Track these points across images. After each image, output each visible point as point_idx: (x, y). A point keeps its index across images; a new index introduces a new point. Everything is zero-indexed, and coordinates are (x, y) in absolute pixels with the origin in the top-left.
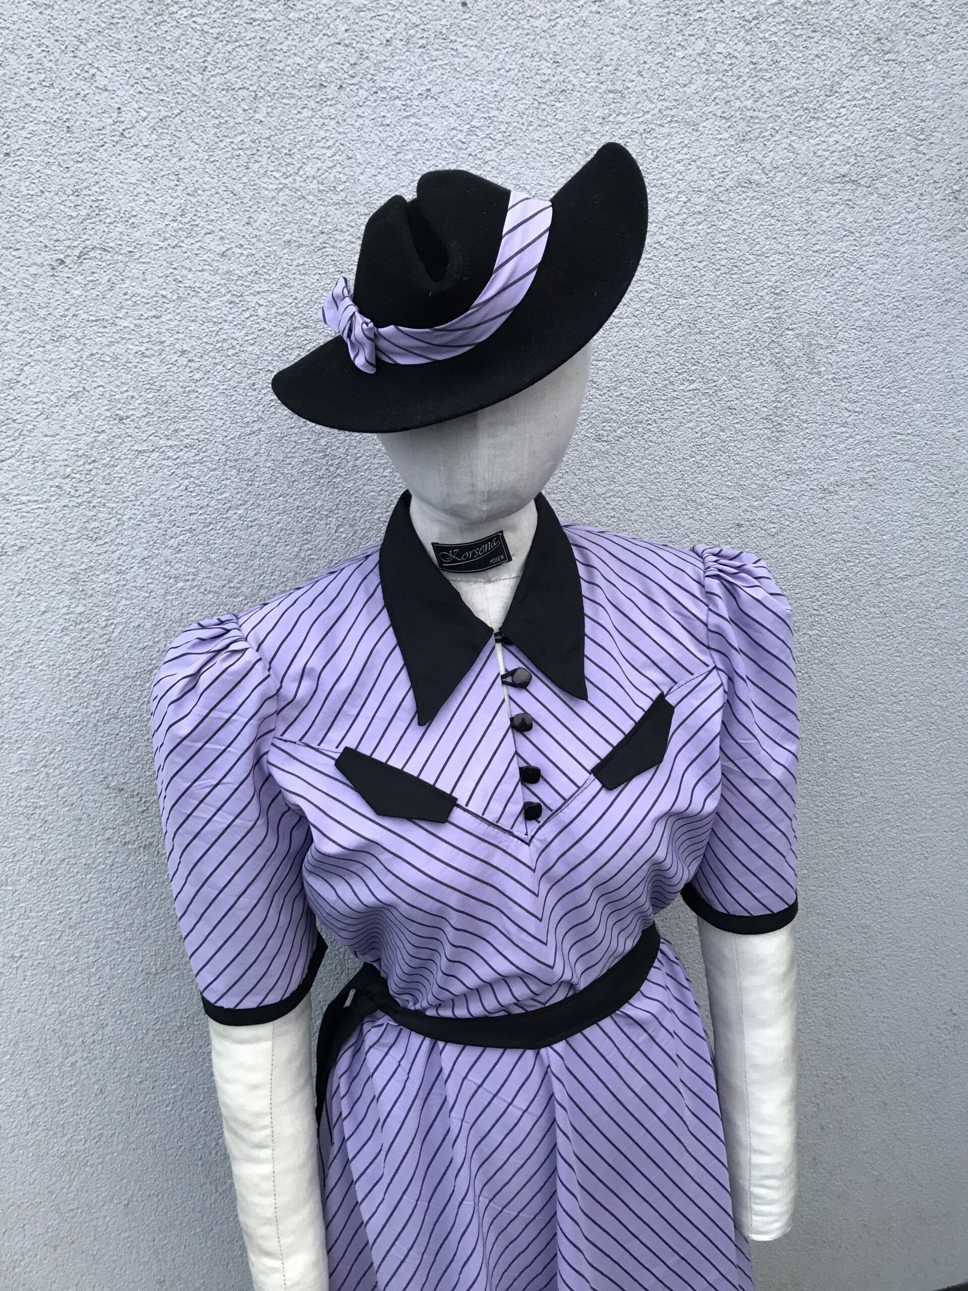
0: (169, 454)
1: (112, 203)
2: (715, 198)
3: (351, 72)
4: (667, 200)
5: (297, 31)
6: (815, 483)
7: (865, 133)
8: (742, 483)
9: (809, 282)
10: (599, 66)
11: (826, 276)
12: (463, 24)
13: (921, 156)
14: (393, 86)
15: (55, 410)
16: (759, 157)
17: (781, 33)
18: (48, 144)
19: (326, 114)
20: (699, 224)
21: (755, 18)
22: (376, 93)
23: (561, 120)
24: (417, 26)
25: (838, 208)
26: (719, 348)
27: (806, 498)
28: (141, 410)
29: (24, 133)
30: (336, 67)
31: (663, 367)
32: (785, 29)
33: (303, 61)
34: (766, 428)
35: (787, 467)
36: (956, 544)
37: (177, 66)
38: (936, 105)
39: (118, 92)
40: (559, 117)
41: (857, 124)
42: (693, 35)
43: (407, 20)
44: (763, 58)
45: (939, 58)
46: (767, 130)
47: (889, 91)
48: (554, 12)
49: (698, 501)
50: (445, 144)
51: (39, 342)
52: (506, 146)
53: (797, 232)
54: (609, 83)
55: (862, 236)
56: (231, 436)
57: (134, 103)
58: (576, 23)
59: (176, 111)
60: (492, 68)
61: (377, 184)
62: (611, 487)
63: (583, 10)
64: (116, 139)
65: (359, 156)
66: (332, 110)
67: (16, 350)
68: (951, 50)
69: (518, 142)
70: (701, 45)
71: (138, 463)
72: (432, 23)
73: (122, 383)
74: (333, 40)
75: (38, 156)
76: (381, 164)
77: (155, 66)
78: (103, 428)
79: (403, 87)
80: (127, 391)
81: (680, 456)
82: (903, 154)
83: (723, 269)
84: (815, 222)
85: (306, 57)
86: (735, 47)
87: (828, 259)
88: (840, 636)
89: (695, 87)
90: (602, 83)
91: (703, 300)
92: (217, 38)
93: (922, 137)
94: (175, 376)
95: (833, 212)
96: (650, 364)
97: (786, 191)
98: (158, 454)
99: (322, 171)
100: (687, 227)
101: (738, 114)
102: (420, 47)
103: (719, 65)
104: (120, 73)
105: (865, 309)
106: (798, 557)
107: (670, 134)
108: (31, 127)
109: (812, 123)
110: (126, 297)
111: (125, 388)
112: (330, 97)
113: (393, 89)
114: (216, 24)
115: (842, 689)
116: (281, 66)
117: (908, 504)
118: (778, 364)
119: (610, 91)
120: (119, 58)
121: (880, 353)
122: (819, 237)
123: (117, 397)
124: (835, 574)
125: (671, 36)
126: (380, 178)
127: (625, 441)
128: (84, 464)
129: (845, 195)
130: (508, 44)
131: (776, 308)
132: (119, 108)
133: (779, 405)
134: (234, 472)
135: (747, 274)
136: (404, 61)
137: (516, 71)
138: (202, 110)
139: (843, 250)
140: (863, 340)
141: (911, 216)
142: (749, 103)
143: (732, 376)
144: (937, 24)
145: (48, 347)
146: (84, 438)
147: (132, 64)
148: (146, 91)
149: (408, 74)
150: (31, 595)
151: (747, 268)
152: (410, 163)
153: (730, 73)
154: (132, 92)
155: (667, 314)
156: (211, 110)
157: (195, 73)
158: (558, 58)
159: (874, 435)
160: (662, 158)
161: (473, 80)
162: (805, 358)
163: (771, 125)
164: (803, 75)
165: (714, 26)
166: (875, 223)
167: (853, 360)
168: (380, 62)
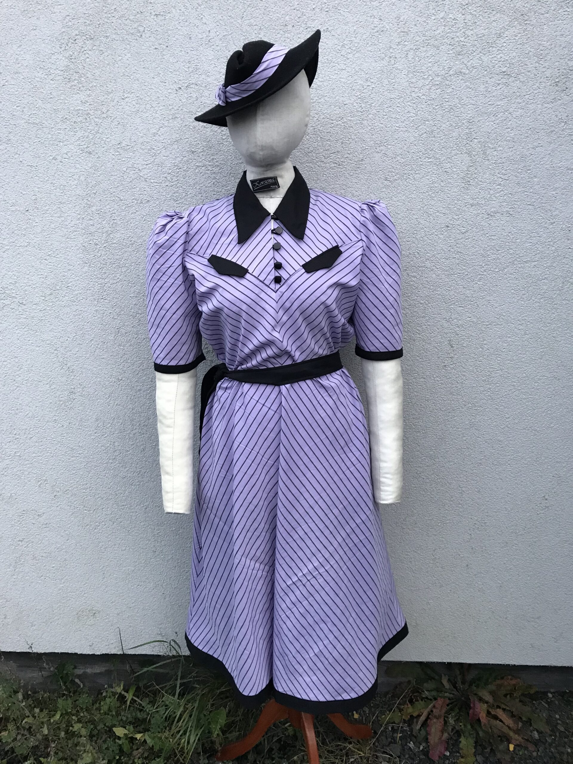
0: (209, 168)
2: (445, 78)
3: (298, 21)
4: (424, 79)
6: (484, 210)
7: (514, 54)
8: (450, 207)
9: (486, 118)
10: (398, 21)
11: (494, 116)
12: (344, 3)
13: (540, 65)
15: (169, 146)
16: (466, 62)
17: (478, 11)
18: (182, 43)
19: (286, 36)
20: (437, 89)
21: (467, 4)
22: (307, 29)
23: (380, 43)
24: (326, 3)
25: (501, 86)
26: (442, 144)
27: (480, 217)
28: (201, 149)
29: (174, 39)
30: (292, 18)
31: (417, 150)
32: (480, 9)
34: (462, 183)
35: (471, 202)
36: (553, 248)
37: (233, 16)
38: (548, 44)
39: (210, 25)
40: (380, 41)
41: (511, 50)
44: (469, 20)
45: (550, 23)
46: (470, 51)
47: (526, 37)
49: (429, 213)
50: (332, 50)
51: (167, 119)
52: (357, 53)
54: (402, 28)
55: (511, 99)
56: (234, 163)
57: (215, 29)
58: (390, 4)
59: (230, 33)
60: (354, 21)
62: (390, 202)
64: (206, 42)
66: (289, 35)
67: (158, 121)
68: (556, 21)
69: (362, 51)
70: (442, 15)
71: (197, 171)
73: (195, 138)
74: (292, 8)
75: (178, 48)
77: (224, 15)
78: (186, 155)
80: (197, 141)
82: (532, 64)
83: (446, 110)
84: (490, 92)
85: (281, 14)
86: (457, 16)
87: (495, 108)
88: (493, 287)
89: (439, 31)
90: (399, 28)
91: (437, 122)
92: (249, 6)
93: (541, 57)
94: (216, 137)
95: (499, 87)
96: (411, 148)
97: (477, 77)
98: (205, 168)
100: (431, 90)
101: (457, 43)
102: (326, 12)
103: (450, 23)
105: (511, 132)
106: (474, 245)
107: (427, 50)
108: (177, 36)
109: (491, 49)
110: (202, 104)
111: (196, 140)
112: (289, 30)
115: (493, 314)
116: (271, 17)
117: (529, 226)
118: (469, 154)
119: (402, 32)
120: (212, 12)
121: (518, 153)
122: (491, 98)
123: (192, 143)
124: (493, 256)
125: (430, 10)
127: (398, 182)
128: (176, 169)
129: (504, 81)
131: (470, 129)
132: (209, 31)
133: (469, 173)
134: (233, 178)
136: (319, 17)
137: (364, 22)
138: (239, 33)
139: (502, 105)
140: (510, 146)
141: (535, 92)
142: (462, 39)
143: (448, 158)
144: (550, 10)
145: (170, 121)
146: (178, 158)
147: (216, 15)
148: (220, 25)
150: (149, 221)
151: (457, 110)
153: (455, 26)
154: (215, 25)
157: (239, 19)
158: (381, 18)
159: (514, 191)
160: (422, 61)
161: (346, 25)
162: (482, 152)
163: (471, 49)
164: (487, 28)
165: (449, 7)
166: (518, 94)
167: (505, 155)
168: (309, 17)
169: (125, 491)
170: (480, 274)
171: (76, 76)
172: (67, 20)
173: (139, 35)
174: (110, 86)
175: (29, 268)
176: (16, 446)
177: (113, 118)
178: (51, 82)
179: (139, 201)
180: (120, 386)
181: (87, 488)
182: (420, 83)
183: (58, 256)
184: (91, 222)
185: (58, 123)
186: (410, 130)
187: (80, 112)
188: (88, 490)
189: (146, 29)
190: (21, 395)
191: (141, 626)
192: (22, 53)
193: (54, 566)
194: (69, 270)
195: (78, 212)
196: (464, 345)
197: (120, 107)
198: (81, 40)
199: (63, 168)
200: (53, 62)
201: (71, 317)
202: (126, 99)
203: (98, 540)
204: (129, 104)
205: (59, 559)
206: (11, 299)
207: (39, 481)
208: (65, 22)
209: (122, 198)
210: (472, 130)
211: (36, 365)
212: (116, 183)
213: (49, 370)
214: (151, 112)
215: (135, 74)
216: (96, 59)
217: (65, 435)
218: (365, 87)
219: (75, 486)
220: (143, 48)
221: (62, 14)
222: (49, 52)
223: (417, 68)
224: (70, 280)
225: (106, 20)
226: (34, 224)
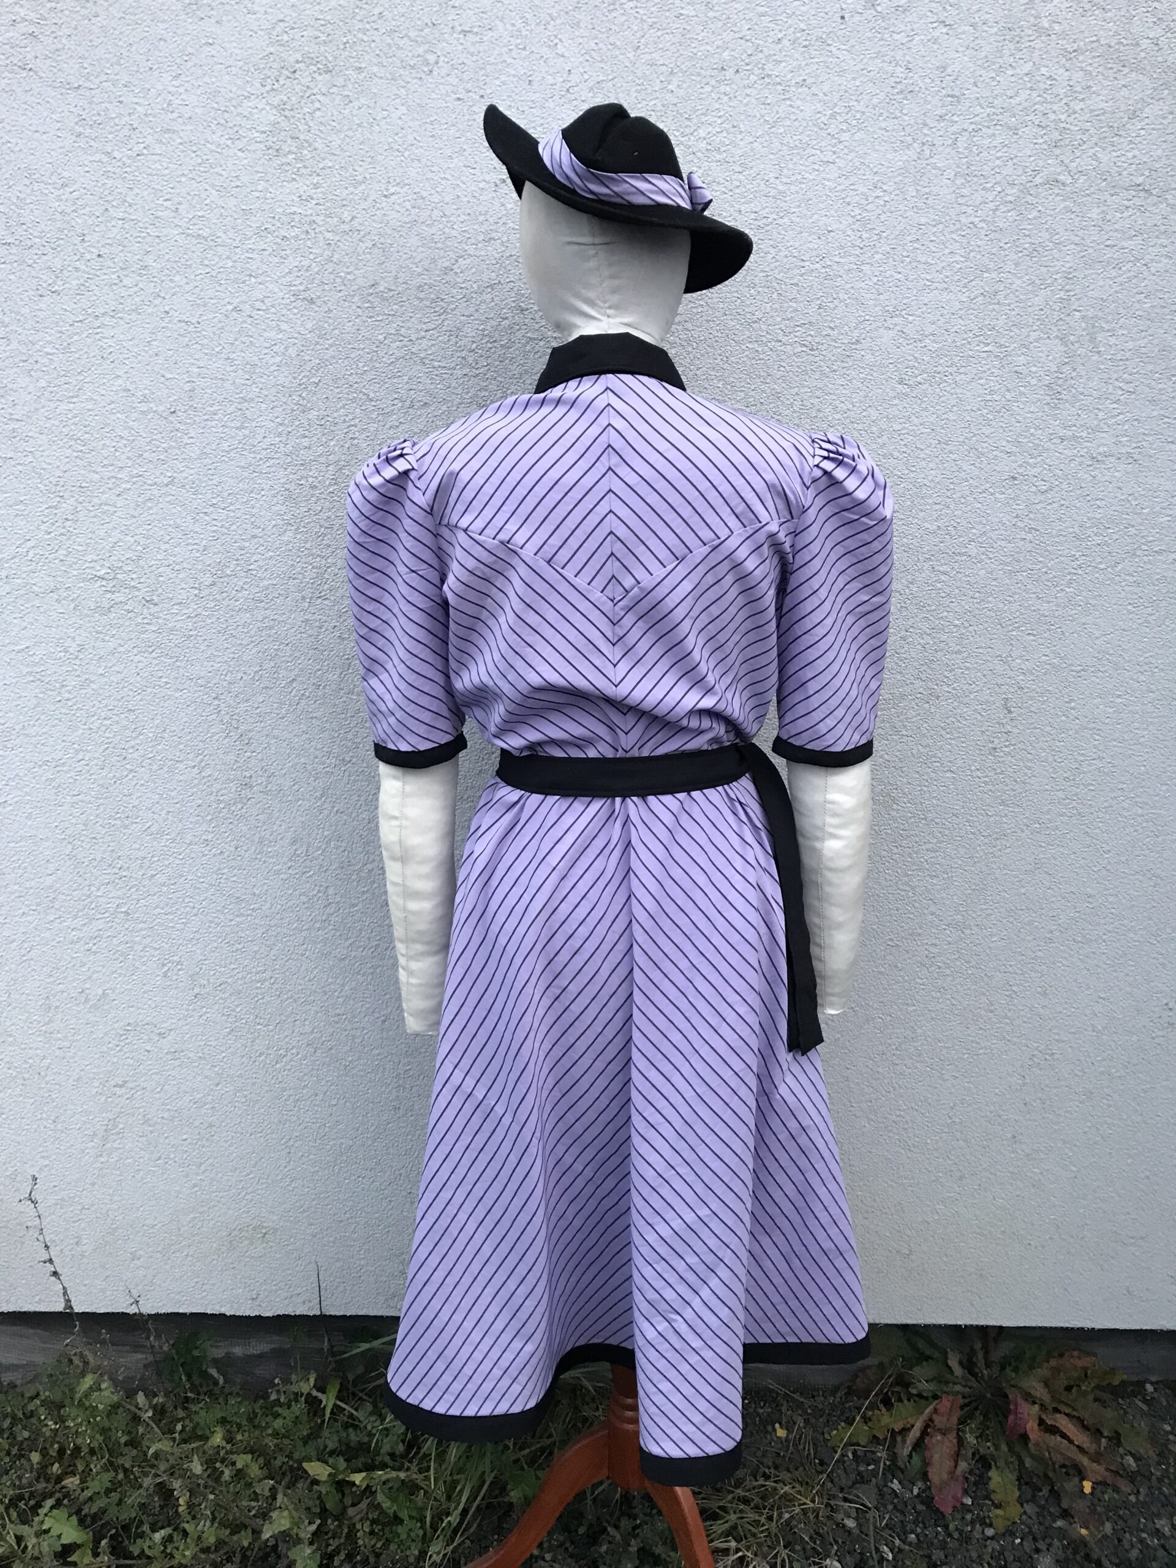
2: (1025, 191)
3: (747, 61)
4: (985, 189)
5: (711, 26)
6: (1085, 450)
7: (1159, 152)
8: (1020, 440)
9: (1099, 271)
10: (943, 75)
11: (1114, 268)
14: (777, 74)
15: (474, 296)
16: (1067, 161)
17: (1096, 65)
19: (722, 91)
20: (1009, 211)
22: (764, 78)
23: (906, 115)
24: (803, 31)
25: (1131, 211)
26: (1013, 319)
27: (1076, 463)
29: (498, 82)
30: (736, 56)
31: (963, 328)
33: (712, 49)
34: (1046, 394)
35: (1062, 432)
37: (618, 43)
39: (572, 59)
40: (905, 111)
41: (1154, 144)
42: (1022, 59)
44: (1078, 82)
46: (1076, 140)
49: (980, 450)
51: (473, 241)
52: (858, 131)
53: (1093, 228)
54: (949, 89)
55: (1149, 238)
60: (856, 68)
61: (752, 150)
62: (907, 426)
65: (741, 126)
66: (728, 88)
67: (456, 245)
69: (869, 128)
70: (1028, 67)
71: (528, 348)
72: (816, 29)
74: (737, 35)
77: (602, 42)
78: (508, 315)
79: (785, 76)
81: (969, 408)
83: (1025, 252)
84: (1109, 221)
85: (715, 47)
86: (1056, 72)
87: (1117, 253)
89: (1019, 99)
90: (943, 88)
91: (1005, 276)
92: (651, 26)
95: (1126, 214)
96: (953, 324)
97: (1087, 192)
100: (997, 213)
101: (1053, 125)
102: (803, 47)
103: (1041, 84)
104: (575, 45)
105: (1146, 301)
106: (1063, 516)
107: (994, 135)
109: (1115, 139)
112: (728, 78)
113: (777, 76)
115: (1091, 650)
116: (695, 51)
118: (1063, 339)
119: (949, 96)
120: (577, 33)
121: (1156, 342)
122: (1111, 234)
124: (1096, 538)
125: (1005, 58)
127: (923, 387)
128: (487, 342)
129: (1138, 202)
130: (872, 51)
131: (1067, 291)
132: (569, 71)
133: (1060, 376)
135: (1045, 258)
136: (790, 56)
137: (876, 72)
139: (1131, 248)
140: (1142, 328)
142: (1063, 117)
143: (1022, 345)
145: (480, 245)
146: (492, 321)
147: (586, 39)
148: (592, 60)
149: (790, 67)
151: (1046, 253)
153: (1050, 92)
154: (581, 59)
155: (973, 283)
157: (630, 50)
158: (910, 66)
160: (985, 154)
161: (841, 76)
162: (1088, 337)
163: (1079, 137)
164: (1111, 99)
165: (1041, 53)
166: (1163, 228)
167: (1130, 345)
168: (770, 55)
169: (343, 985)
170: (1070, 573)
171: (292, 145)
172: (278, 29)
173: (426, 69)
174: (361, 170)
175: (170, 529)
176: (119, 893)
177: (362, 233)
178: (240, 154)
179: (407, 404)
180: (347, 774)
181: (265, 980)
182: (978, 198)
183: (231, 508)
184: (305, 442)
185: (250, 239)
186: (952, 288)
187: (297, 218)
188: (267, 983)
189: (442, 58)
190: (138, 787)
191: (360, 1259)
192: (181, 90)
193: (185, 1137)
194: (254, 537)
195: (278, 420)
196: (1033, 709)
197: (378, 212)
198: (307, 73)
199: (254, 330)
200: (246, 113)
201: (252, 632)
202: (393, 198)
203: (281, 1085)
204: (397, 207)
205: (197, 1123)
206: (127, 591)
207: (164, 965)
208: (275, 33)
209: (372, 395)
210: (1072, 293)
211: (173, 729)
212: (361, 365)
213: (199, 738)
214: (441, 226)
215: (413, 148)
216: (336, 113)
217: (226, 871)
218: (871, 200)
219: (240, 976)
220: (434, 96)
221: (269, 17)
222: (239, 92)
223: (973, 168)
224: (254, 558)
225: (360, 35)
226: (186, 441)
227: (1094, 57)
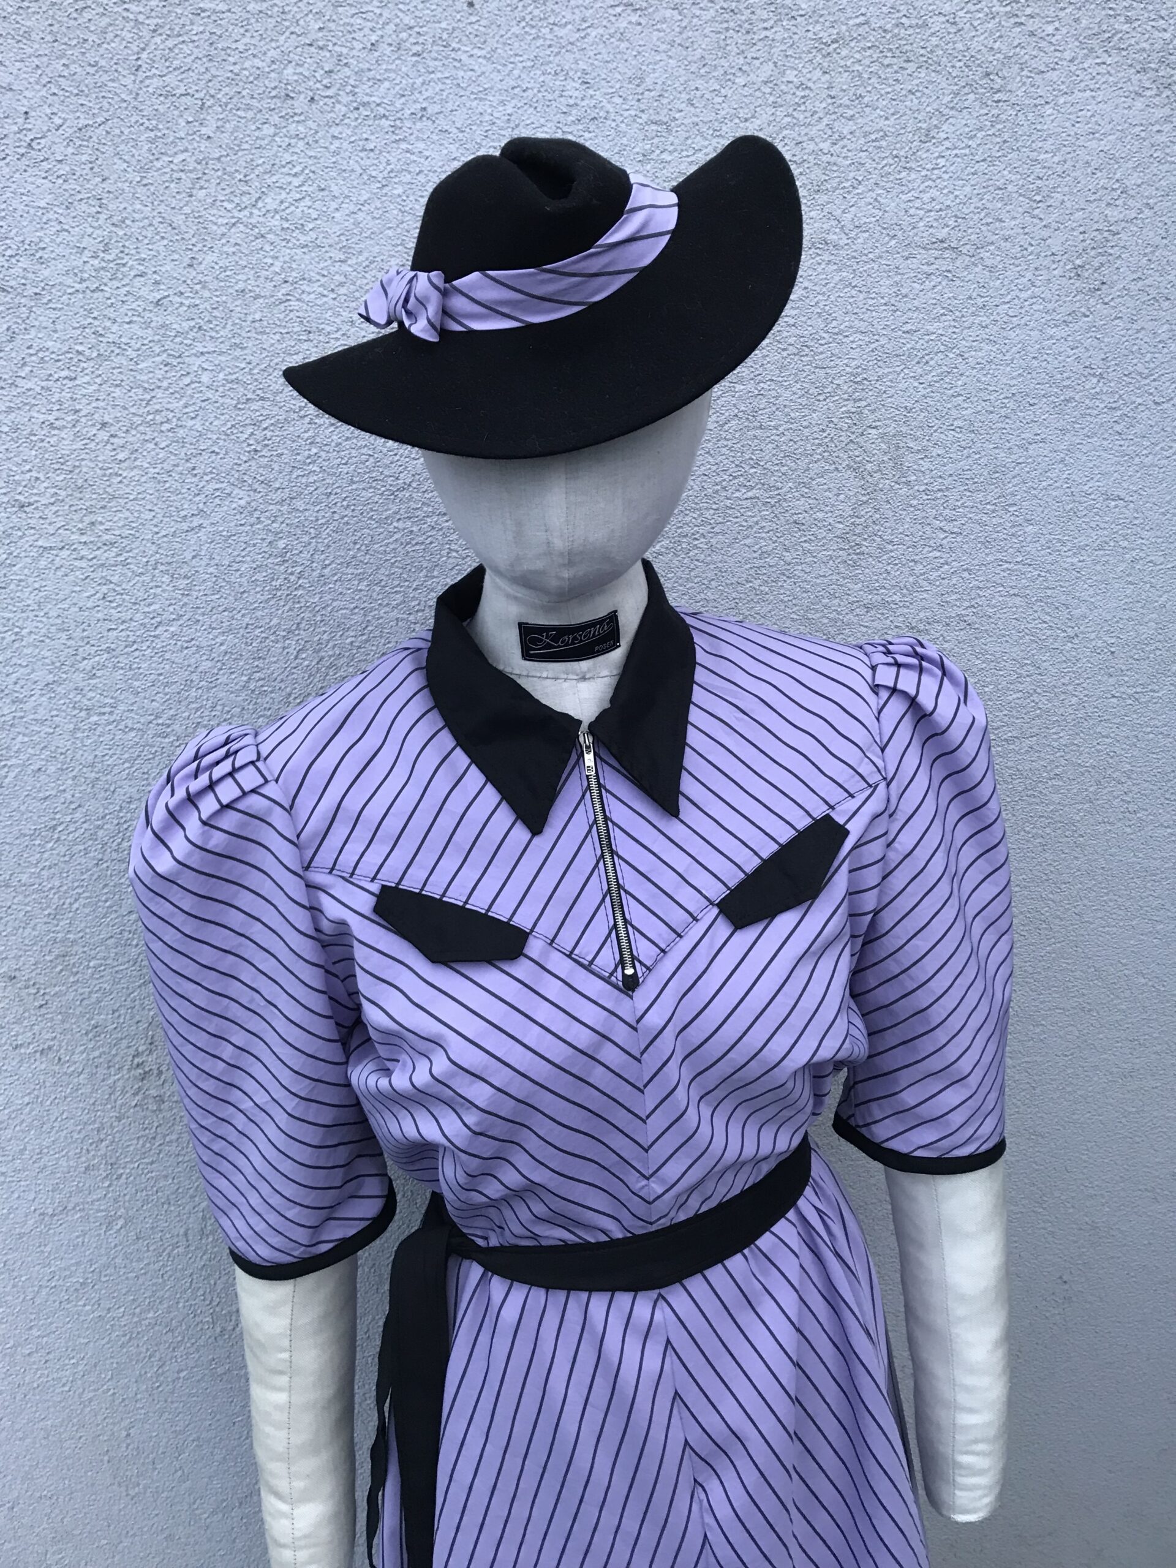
0: (83, 553)
1: (14, 231)
3: (325, 82)
5: (257, 26)
6: (900, 619)
7: (968, 189)
8: (810, 616)
9: (898, 369)
10: (640, 90)
11: (918, 363)
12: (469, 29)
13: (1036, 221)
14: (378, 101)
16: (837, 213)
17: (867, 62)
19: (293, 133)
21: (834, 41)
22: (358, 109)
24: (411, 28)
25: (935, 280)
26: (784, 448)
28: (48, 495)
30: (306, 74)
31: (714, 468)
32: (871, 56)
33: (264, 64)
34: (841, 549)
35: (867, 598)
36: (1074, 700)
37: (103, 63)
38: (1056, 159)
39: (27, 93)
41: (958, 178)
42: (757, 58)
43: (398, 20)
44: (842, 90)
45: (1061, 100)
46: (847, 180)
47: (998, 140)
48: (584, 20)
53: (884, 308)
54: (651, 111)
55: (963, 316)
56: (163, 533)
57: (46, 107)
58: (611, 36)
59: (100, 120)
60: (504, 86)
61: (357, 224)
63: (621, 19)
64: (22, 151)
65: (334, 188)
66: (301, 128)
68: (1076, 91)
70: (767, 70)
71: (43, 563)
72: (429, 25)
73: (25, 461)
74: (303, 40)
76: (362, 199)
77: (74, 62)
79: (392, 104)
80: (30, 471)
81: (734, 580)
82: (1014, 218)
83: (792, 350)
84: (906, 296)
85: (268, 60)
86: (808, 76)
87: (921, 342)
89: (758, 122)
90: (643, 111)
91: (766, 386)
92: (154, 31)
93: (1038, 198)
94: (93, 455)
95: (928, 285)
97: (870, 256)
98: (69, 552)
99: (286, 204)
101: (811, 158)
102: (414, 55)
103: (789, 97)
104: (29, 70)
105: (966, 405)
109: (904, 174)
110: (31, 351)
111: (28, 467)
112: (298, 111)
113: (378, 105)
114: (153, 14)
116: (236, 69)
117: (1016, 649)
118: (857, 469)
119: (652, 122)
121: (983, 461)
122: (910, 314)
123: (17, 478)
125: (731, 58)
126: (360, 216)
127: (666, 559)
129: (943, 265)
130: (525, 57)
131: (855, 401)
132: (26, 113)
133: (858, 521)
134: (166, 579)
135: (821, 356)
136: (394, 71)
137: (535, 91)
138: (133, 120)
139: (940, 332)
140: (963, 444)
141: (1023, 295)
142: (825, 146)
143: (800, 483)
144: (1061, 59)
147: (45, 59)
148: (61, 93)
149: (397, 88)
151: (821, 349)
152: (398, 200)
153: (803, 108)
154: (43, 93)
156: (145, 120)
157: (124, 73)
158: (588, 78)
159: (976, 562)
161: (481, 99)
162: (891, 464)
163: (852, 175)
164: (893, 114)
165: (784, 48)
166: (980, 301)
167: (950, 468)
168: (362, 71)
210: (864, 403)
227: (864, 49)
